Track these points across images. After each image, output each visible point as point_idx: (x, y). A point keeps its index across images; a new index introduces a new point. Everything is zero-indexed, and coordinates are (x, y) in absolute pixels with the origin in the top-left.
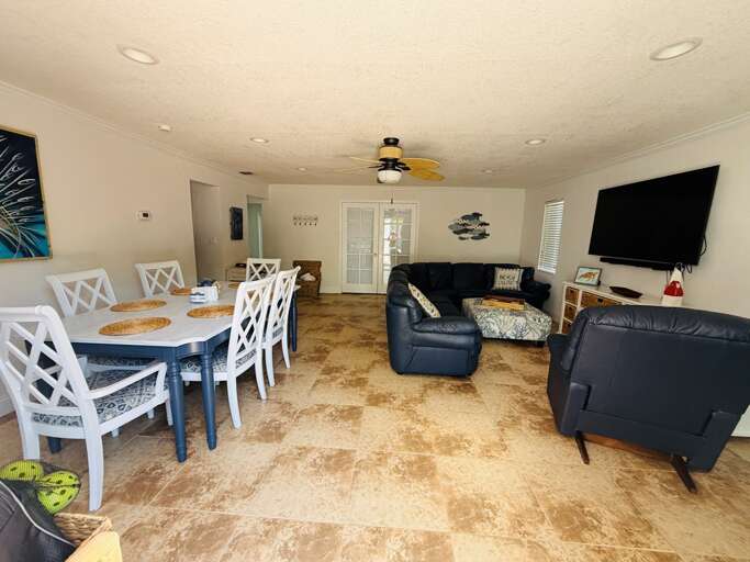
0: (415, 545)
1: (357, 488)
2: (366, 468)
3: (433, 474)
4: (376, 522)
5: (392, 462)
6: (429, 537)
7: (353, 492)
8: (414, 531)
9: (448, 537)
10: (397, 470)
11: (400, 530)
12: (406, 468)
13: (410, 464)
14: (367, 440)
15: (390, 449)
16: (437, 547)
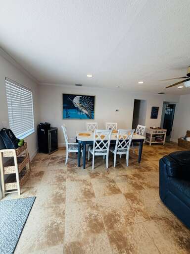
0: (59, 228)
1: (79, 203)
2: (88, 204)
3: (93, 232)
4: (67, 213)
5: (95, 212)
6: (62, 233)
7: (77, 202)
8: (64, 227)
9: (62, 243)
10: (91, 215)
11: (64, 222)
12: (93, 218)
13: (96, 220)
14: (103, 200)
15: (101, 209)
16: (58, 238)
